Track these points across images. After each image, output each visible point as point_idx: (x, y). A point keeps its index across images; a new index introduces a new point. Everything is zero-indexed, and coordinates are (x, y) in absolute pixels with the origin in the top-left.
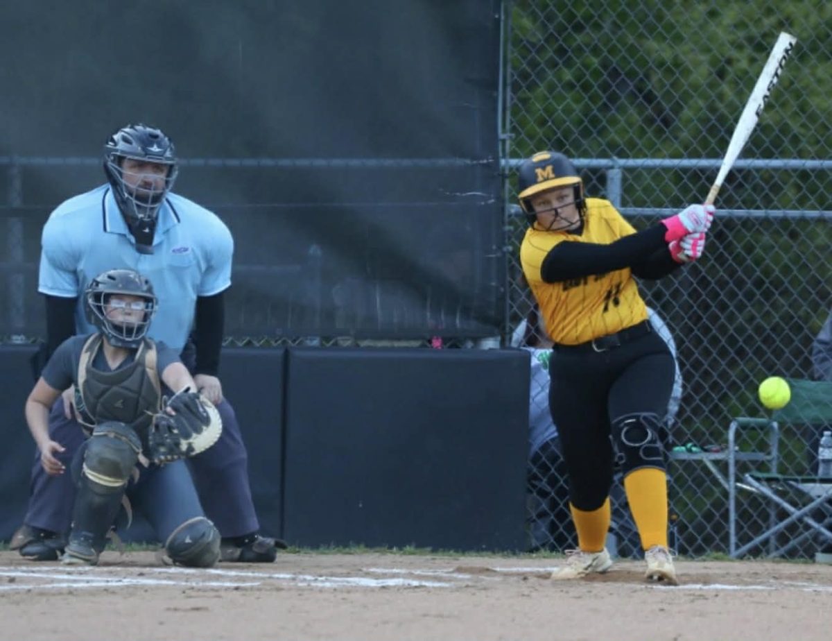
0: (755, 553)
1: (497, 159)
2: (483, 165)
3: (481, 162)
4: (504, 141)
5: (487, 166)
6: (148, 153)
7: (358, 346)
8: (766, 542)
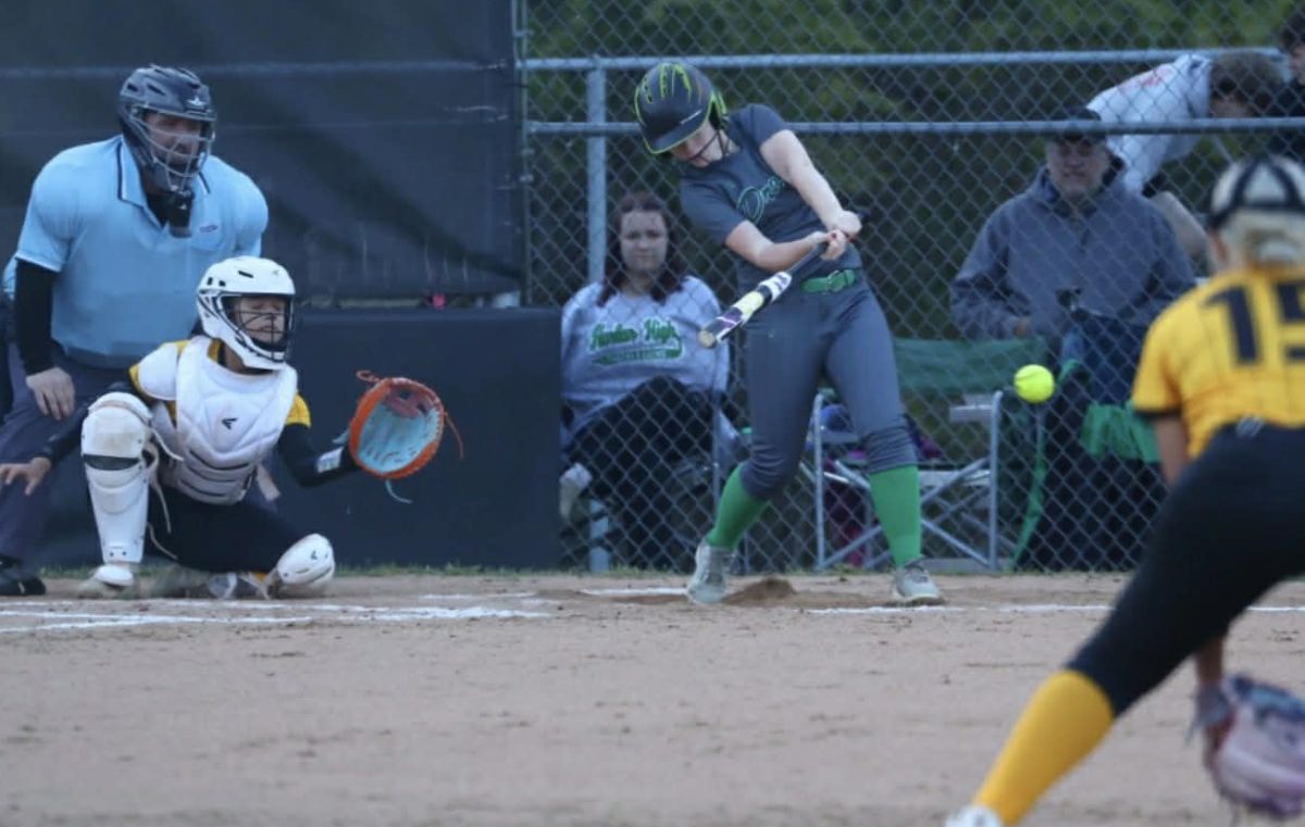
0: (856, 560)
1: (511, 62)
2: (493, 70)
3: (490, 67)
4: (520, 40)
5: (499, 71)
6: (188, 106)
7: (338, 307)
8: (862, 548)
